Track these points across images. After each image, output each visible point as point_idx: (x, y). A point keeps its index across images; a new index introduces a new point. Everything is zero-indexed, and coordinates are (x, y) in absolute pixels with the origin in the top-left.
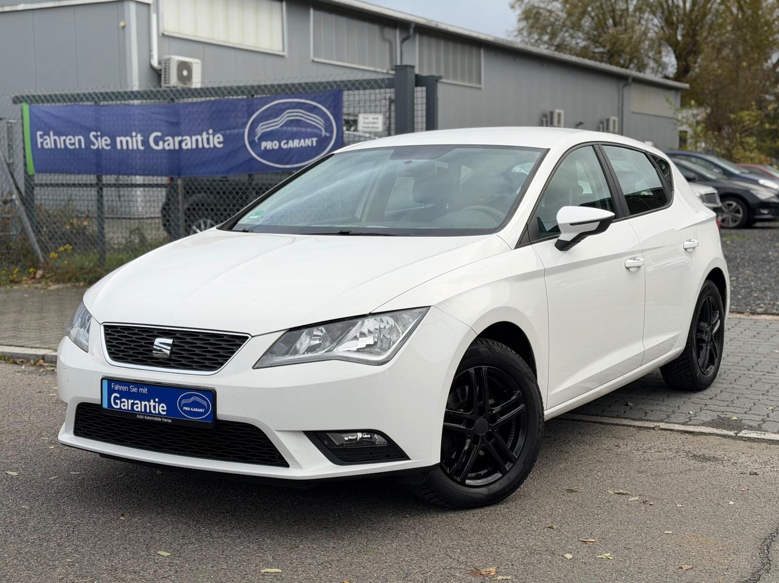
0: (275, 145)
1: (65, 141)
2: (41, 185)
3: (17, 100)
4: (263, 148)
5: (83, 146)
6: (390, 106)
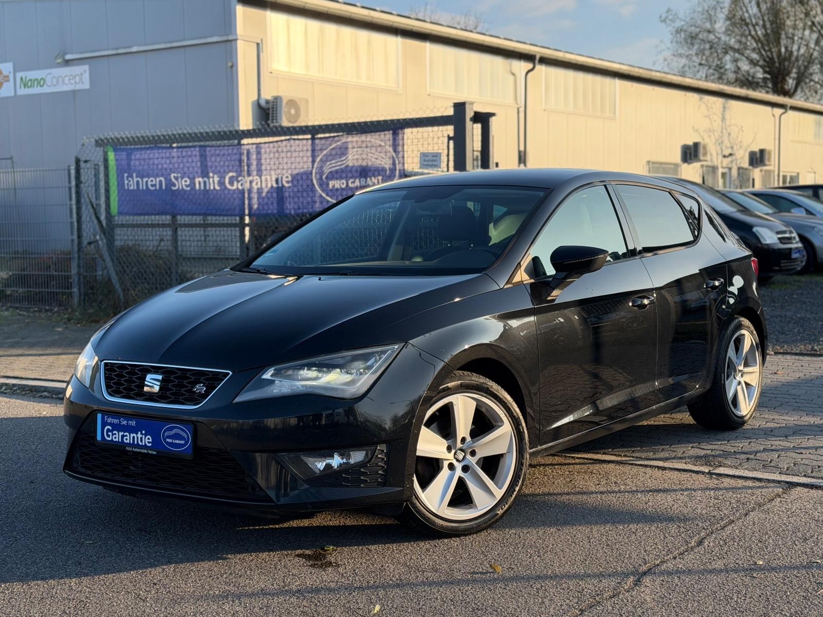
0: (343, 184)
1: (147, 182)
2: (123, 226)
3: (99, 143)
4: (331, 186)
5: (164, 187)
6: (448, 143)
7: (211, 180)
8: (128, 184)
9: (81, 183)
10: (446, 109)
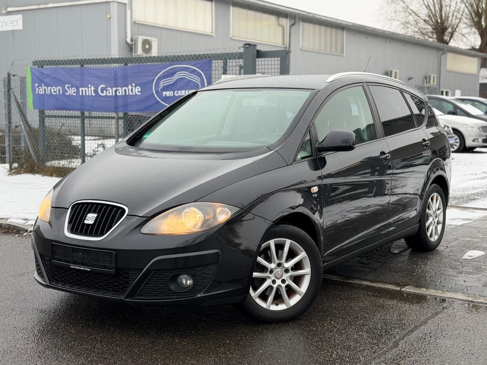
0: (171, 94)
1: (50, 90)
4: (164, 96)
5: (61, 93)
6: (240, 70)
7: (90, 89)
8: (38, 90)
9: (11, 89)
10: (239, 48)
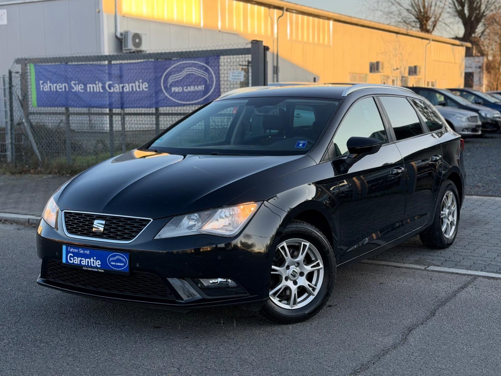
0: (180, 89)
1: (56, 87)
4: (172, 91)
5: (67, 90)
6: (248, 65)
7: (97, 86)
8: (43, 88)
9: (13, 86)
10: (247, 44)
